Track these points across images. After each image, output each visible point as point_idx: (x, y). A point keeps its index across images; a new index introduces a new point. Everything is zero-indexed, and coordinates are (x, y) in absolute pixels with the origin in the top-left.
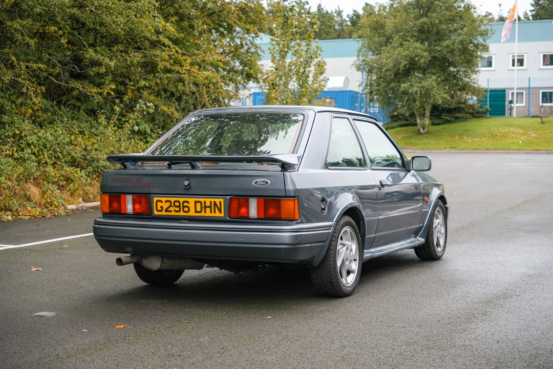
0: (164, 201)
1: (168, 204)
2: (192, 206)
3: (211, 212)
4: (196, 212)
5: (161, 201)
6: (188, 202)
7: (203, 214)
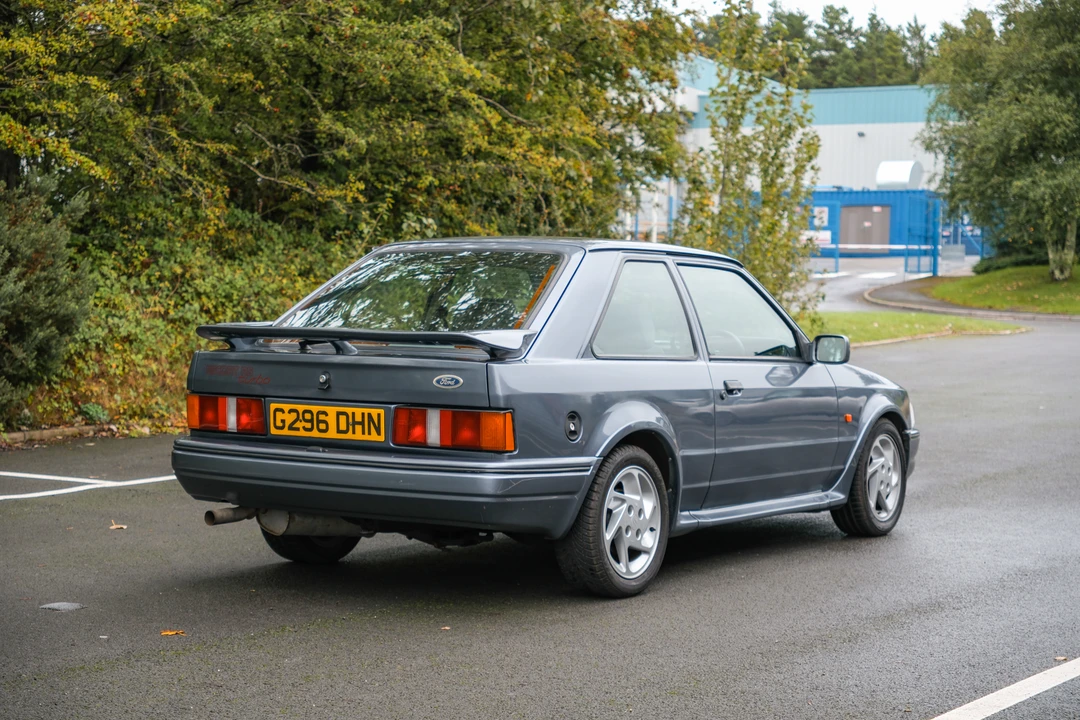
0: (286, 411)
1: (294, 415)
2: (331, 419)
3: (363, 433)
4: (339, 431)
5: (282, 411)
6: (327, 414)
7: (349, 436)
